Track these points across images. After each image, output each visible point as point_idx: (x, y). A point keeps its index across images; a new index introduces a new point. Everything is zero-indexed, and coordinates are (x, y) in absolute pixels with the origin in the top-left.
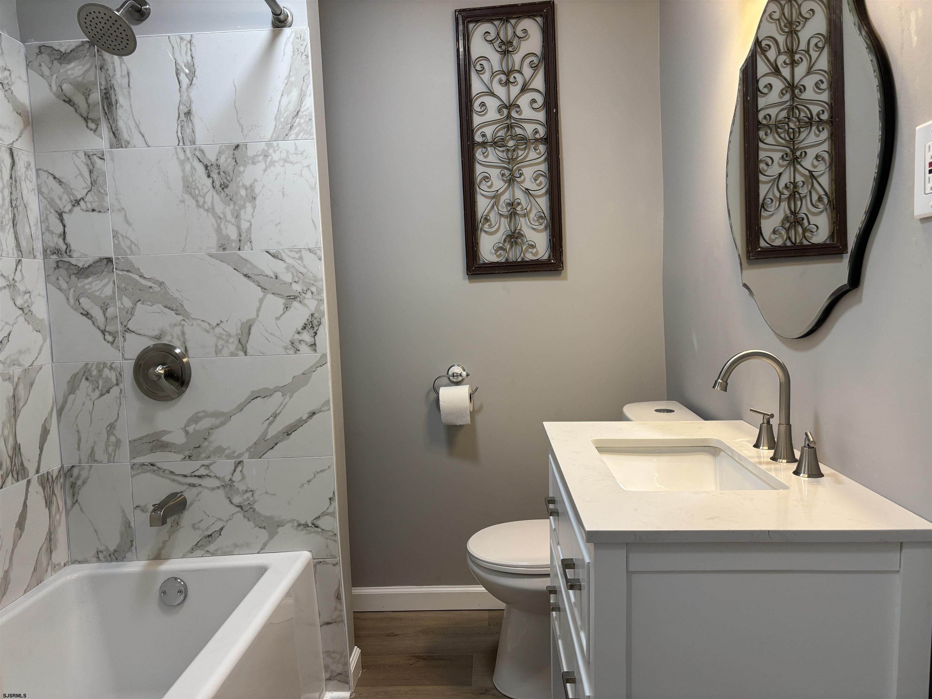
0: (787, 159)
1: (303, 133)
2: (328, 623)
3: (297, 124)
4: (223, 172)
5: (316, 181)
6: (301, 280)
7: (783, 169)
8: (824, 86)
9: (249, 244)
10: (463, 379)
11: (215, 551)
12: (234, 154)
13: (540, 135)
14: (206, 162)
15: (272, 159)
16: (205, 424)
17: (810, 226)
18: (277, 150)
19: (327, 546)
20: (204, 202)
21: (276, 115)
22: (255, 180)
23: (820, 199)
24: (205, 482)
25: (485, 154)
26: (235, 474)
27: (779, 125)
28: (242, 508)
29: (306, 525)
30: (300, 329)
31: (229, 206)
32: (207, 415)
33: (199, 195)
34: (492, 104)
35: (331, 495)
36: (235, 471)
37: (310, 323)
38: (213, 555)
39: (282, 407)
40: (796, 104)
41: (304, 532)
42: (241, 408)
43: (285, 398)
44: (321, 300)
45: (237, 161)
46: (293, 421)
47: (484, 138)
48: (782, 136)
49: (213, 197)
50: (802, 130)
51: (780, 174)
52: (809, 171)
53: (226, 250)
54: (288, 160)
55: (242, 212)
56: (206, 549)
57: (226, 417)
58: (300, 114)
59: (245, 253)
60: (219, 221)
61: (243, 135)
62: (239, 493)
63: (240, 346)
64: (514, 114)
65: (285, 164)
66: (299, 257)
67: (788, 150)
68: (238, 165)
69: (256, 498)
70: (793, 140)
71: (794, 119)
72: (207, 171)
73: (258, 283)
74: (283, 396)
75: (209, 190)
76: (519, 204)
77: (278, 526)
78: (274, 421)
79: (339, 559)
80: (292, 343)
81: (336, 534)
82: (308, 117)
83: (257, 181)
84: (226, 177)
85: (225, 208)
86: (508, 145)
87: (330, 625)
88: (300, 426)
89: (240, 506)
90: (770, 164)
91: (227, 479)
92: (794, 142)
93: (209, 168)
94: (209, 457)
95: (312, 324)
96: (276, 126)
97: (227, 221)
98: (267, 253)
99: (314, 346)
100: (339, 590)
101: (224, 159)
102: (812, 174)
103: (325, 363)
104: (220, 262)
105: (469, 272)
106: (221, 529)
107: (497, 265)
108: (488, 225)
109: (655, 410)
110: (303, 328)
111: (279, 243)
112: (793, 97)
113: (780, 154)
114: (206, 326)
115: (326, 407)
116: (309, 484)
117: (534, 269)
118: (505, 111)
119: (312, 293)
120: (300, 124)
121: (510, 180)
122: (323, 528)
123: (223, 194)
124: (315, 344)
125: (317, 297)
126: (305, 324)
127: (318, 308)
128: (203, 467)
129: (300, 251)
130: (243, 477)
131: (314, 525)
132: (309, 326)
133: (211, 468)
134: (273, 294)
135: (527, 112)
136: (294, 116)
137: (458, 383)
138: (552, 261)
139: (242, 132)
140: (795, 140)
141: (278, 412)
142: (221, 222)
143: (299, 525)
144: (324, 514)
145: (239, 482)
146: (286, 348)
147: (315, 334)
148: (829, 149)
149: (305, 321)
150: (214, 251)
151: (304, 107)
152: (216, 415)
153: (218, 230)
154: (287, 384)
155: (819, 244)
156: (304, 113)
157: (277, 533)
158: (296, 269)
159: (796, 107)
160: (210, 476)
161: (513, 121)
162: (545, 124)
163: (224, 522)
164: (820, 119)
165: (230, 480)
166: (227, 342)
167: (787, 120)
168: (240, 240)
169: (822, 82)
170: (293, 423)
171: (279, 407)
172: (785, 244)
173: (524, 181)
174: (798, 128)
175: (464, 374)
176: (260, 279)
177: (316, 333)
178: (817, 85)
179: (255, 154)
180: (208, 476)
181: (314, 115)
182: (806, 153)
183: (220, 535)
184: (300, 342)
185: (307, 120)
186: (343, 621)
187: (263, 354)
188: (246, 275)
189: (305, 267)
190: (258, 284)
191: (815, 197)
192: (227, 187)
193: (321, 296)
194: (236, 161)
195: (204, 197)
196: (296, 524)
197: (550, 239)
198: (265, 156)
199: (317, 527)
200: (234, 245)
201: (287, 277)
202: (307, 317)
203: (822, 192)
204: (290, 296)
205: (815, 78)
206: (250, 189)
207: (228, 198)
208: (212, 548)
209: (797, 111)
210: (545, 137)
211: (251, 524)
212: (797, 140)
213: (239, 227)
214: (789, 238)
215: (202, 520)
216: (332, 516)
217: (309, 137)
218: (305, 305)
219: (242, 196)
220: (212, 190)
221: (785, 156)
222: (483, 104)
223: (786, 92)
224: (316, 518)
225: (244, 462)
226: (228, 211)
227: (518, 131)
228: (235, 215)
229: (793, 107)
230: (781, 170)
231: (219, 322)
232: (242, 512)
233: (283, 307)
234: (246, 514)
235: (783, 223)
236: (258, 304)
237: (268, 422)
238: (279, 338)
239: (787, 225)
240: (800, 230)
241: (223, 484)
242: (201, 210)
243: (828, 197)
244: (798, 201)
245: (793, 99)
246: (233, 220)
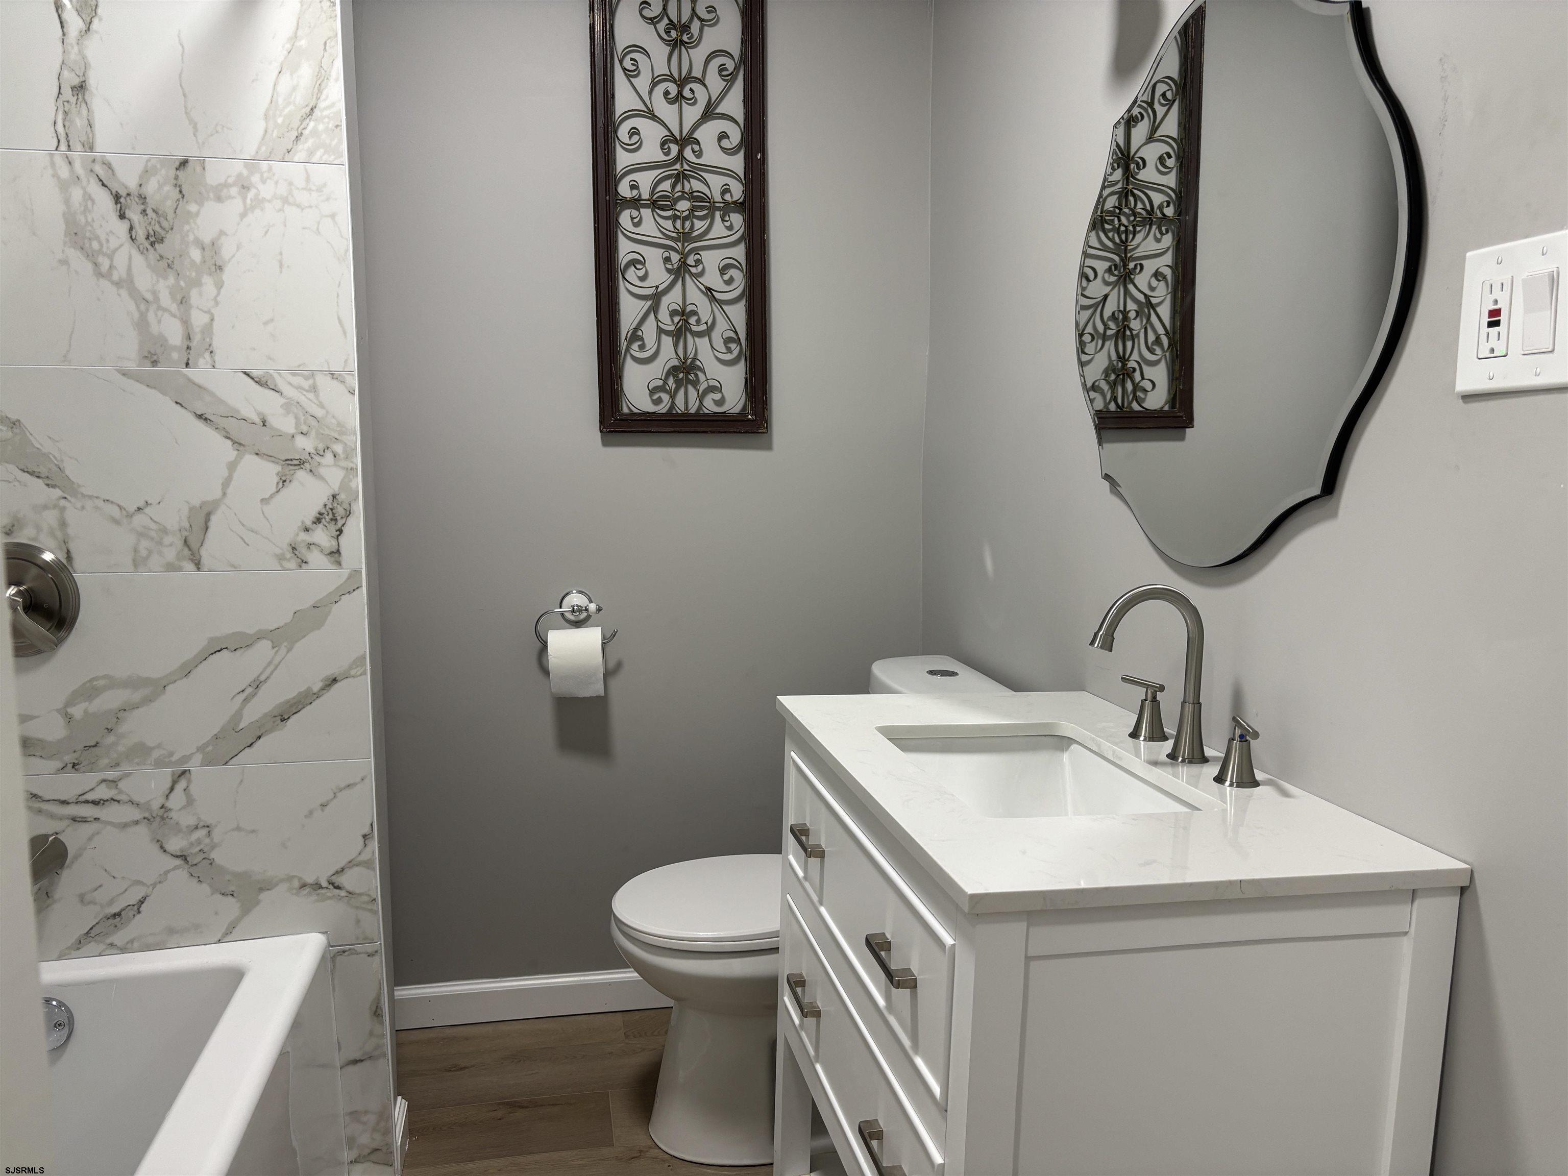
0: (1116, 273)
1: (322, 150)
2: (355, 1062)
3: (311, 132)
4: (154, 211)
5: (348, 245)
6: (314, 431)
7: (1110, 288)
8: (1171, 163)
9: (207, 355)
10: (589, 617)
11: (128, 943)
12: (176, 178)
13: (731, 196)
14: (115, 187)
15: (257, 195)
16: (110, 700)
17: (1144, 381)
18: (268, 178)
19: (358, 921)
20: (111, 267)
21: (267, 110)
22: (222, 233)
23: (1158, 341)
24: (106, 813)
25: (636, 220)
26: (172, 796)
27: (1107, 218)
28: (186, 859)
29: (318, 886)
30: (308, 523)
31: (165, 278)
32: (113, 684)
33: (100, 251)
34: (651, 133)
35: (366, 830)
36: (172, 789)
37: (330, 511)
38: (123, 950)
39: (272, 667)
40: (1131, 187)
41: (314, 897)
42: (186, 671)
43: (277, 651)
44: (351, 469)
45: (184, 192)
46: (294, 694)
47: (635, 192)
48: (1110, 235)
49: (130, 258)
50: (1138, 229)
51: (1106, 297)
52: (1145, 295)
53: (159, 364)
54: (291, 200)
55: (194, 293)
56: (109, 941)
57: (159, 687)
58: (317, 112)
59: (198, 373)
60: (143, 307)
61: (197, 142)
62: (180, 831)
63: (186, 552)
64: (688, 153)
65: (286, 206)
66: (310, 387)
67: (1116, 258)
68: (185, 200)
69: (216, 840)
70: (1125, 243)
71: (1126, 210)
72: (119, 206)
73: (227, 432)
74: (273, 648)
75: (121, 246)
76: (694, 313)
77: (261, 890)
78: (256, 694)
79: (381, 944)
80: (294, 549)
81: (374, 899)
82: (332, 122)
83: (226, 234)
84: (159, 222)
85: (158, 281)
86: (677, 208)
87: (359, 1065)
88: (307, 705)
89: (181, 856)
90: (1092, 279)
91: (156, 805)
92: (1126, 247)
93: (122, 200)
94: (117, 765)
95: (333, 513)
96: (266, 131)
97: (160, 308)
98: (245, 376)
99: (336, 555)
100: (378, 999)
101: (157, 186)
102: (1149, 300)
103: (358, 588)
104: (145, 387)
105: (604, 427)
106: (142, 902)
107: (654, 418)
108: (639, 346)
109: (928, 672)
110: (315, 520)
111: (270, 358)
112: (1128, 175)
113: (1107, 265)
114: (115, 512)
115: (359, 668)
116: (323, 811)
117: (718, 429)
118: (675, 149)
119: (335, 456)
120: (315, 132)
121: (679, 268)
122: (350, 889)
123: (152, 254)
124: (338, 552)
125: (344, 464)
126: (320, 514)
127: (344, 485)
128: (103, 785)
129: (312, 374)
130: (190, 801)
131: (333, 884)
132: (327, 517)
133: (121, 785)
134: (257, 454)
135: (712, 155)
136: (305, 116)
137: (578, 624)
138: (750, 417)
139: (195, 135)
140: (1129, 244)
141: (262, 678)
142: (147, 310)
143: (304, 886)
144: (351, 864)
145: (180, 810)
146: (281, 558)
147: (338, 533)
148: (1173, 264)
149: (319, 507)
150: (132, 366)
151: (325, 100)
152: (133, 683)
153: (142, 324)
154: (281, 625)
155: (1155, 410)
156: (325, 113)
157: (258, 903)
158: (303, 409)
159: (1132, 192)
160: (119, 802)
161: (686, 167)
162: (742, 178)
163: (148, 887)
164: (1164, 215)
165: (162, 807)
166: (160, 543)
167: (1117, 211)
168: (188, 348)
169: (1170, 156)
170: (294, 698)
171: (265, 669)
172: (1108, 408)
173: (702, 274)
174: (1134, 226)
175: (592, 607)
176: (230, 424)
177: (340, 531)
178: (1161, 159)
179: (223, 181)
180: (115, 800)
181: (344, 118)
182: (1142, 266)
183: (139, 912)
184: (309, 548)
185: (330, 126)
186: (384, 1055)
187: (235, 568)
188: (200, 416)
189: (322, 406)
190: (225, 434)
191: (1151, 337)
192: (161, 240)
193: (353, 462)
194: (181, 192)
195: (111, 257)
196: (296, 884)
197: (746, 379)
198: (243, 187)
199: (338, 888)
200: (175, 355)
201: (285, 424)
202: (325, 500)
203: (1161, 331)
204: (291, 460)
205: (1160, 148)
206: (212, 249)
207: (163, 264)
208: (118, 938)
209: (1131, 199)
210: (741, 200)
211: (205, 888)
212: (1132, 244)
213: (186, 322)
214: (1115, 399)
215: (100, 886)
216: (368, 868)
217: (335, 159)
218: (321, 478)
219: (193, 262)
220: (128, 245)
221: (1113, 267)
222: (634, 132)
223: (1118, 167)
224: (337, 872)
225: (192, 773)
226: (164, 287)
227: (696, 185)
228: (179, 297)
229: (1127, 193)
230: (1107, 289)
231: (141, 504)
232: (186, 866)
233: (276, 479)
234: (193, 870)
235: (1106, 373)
236: (226, 473)
237: (243, 696)
238: (267, 538)
239: (1113, 377)
240: (1129, 386)
241: (147, 815)
242: (104, 283)
243: (1169, 338)
244: (1128, 340)
245: (1127, 179)
246: (174, 308)
